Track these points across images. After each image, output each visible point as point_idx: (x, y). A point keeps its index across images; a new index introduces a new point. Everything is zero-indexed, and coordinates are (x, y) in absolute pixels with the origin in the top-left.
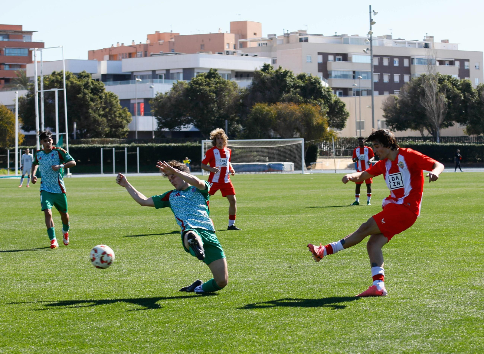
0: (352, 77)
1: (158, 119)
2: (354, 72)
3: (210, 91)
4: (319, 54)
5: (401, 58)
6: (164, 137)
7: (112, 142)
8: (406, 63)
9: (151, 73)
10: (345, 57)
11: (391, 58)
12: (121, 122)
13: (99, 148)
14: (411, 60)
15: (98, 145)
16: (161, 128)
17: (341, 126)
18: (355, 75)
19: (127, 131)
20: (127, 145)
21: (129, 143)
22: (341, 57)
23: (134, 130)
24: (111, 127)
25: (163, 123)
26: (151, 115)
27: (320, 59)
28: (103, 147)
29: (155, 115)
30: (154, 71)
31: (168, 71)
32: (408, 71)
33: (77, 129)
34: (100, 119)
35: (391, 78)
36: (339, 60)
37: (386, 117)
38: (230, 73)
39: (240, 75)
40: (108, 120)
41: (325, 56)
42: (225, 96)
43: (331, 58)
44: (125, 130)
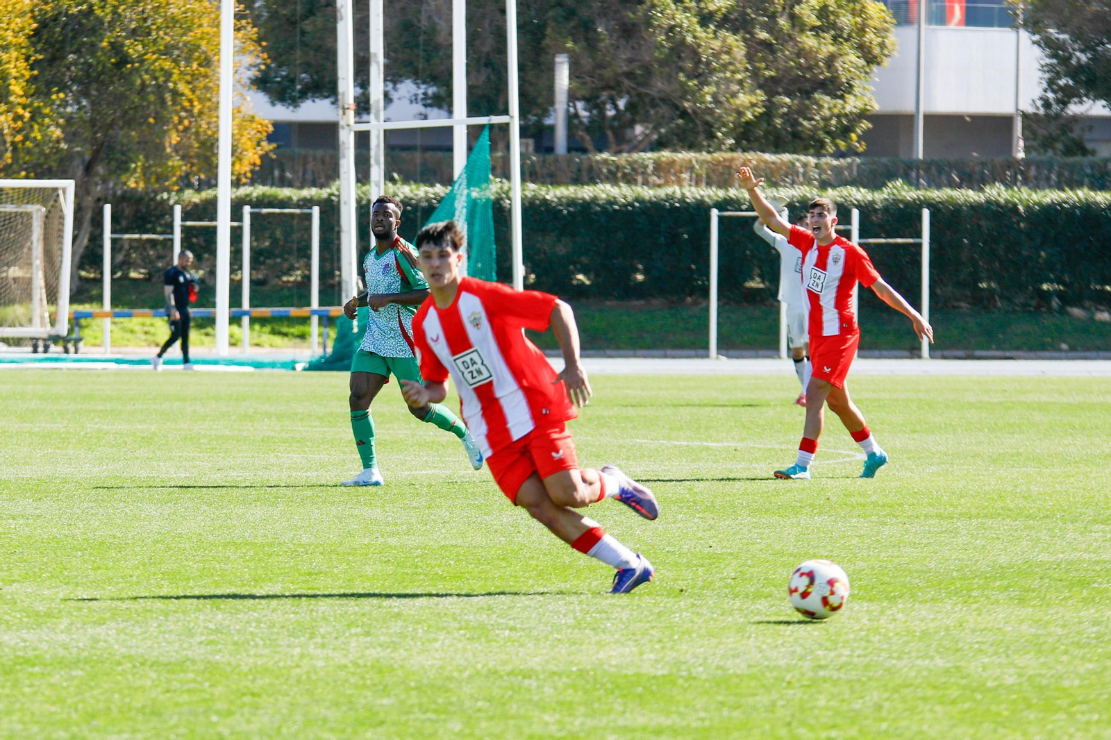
1: (1049, 45)
6: (1078, 148)
7: (773, 178)
12: (830, 60)
13: (699, 211)
15: (692, 193)
16: (1067, 96)
19: (863, 115)
20: (860, 194)
21: (875, 183)
23: (908, 107)
24: (770, 87)
25: (1075, 72)
26: (1006, 19)
28: (722, 205)
29: (1033, 24)
33: (572, 97)
34: (709, 41)
40: (756, 49)
44: (852, 104)
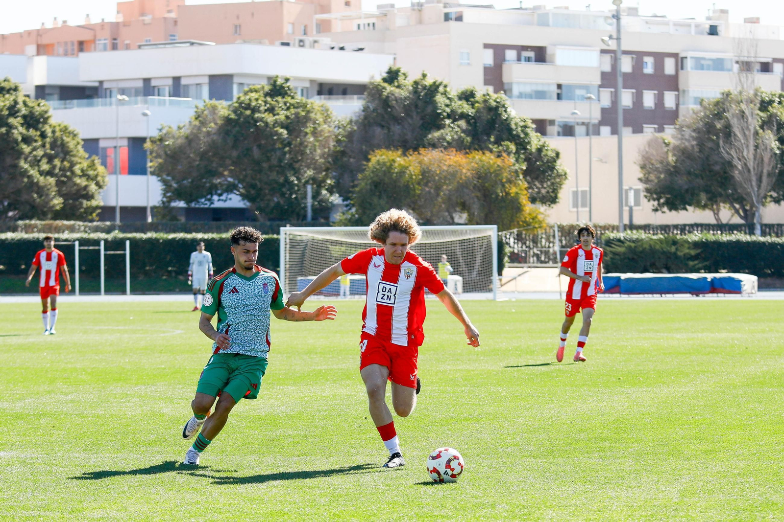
0: (555, 96)
1: (162, 181)
2: (559, 86)
3: (276, 123)
4: (486, 46)
5: (659, 58)
6: (175, 218)
8: (669, 67)
9: (140, 84)
10: (540, 55)
11: (638, 57)
12: (86, 187)
14: (680, 62)
16: (170, 199)
17: (551, 199)
18: (561, 92)
19: (97, 207)
22: (531, 54)
23: (112, 203)
24: (65, 197)
25: (173, 191)
27: (488, 58)
29: (157, 174)
30: (147, 81)
31: (177, 80)
32: (673, 83)
34: (43, 180)
35: (638, 100)
36: (528, 59)
37: (645, 180)
38: (307, 85)
39: (327, 89)
40: (60, 183)
41: (499, 51)
42: (307, 134)
43: (511, 55)
44: (94, 203)
